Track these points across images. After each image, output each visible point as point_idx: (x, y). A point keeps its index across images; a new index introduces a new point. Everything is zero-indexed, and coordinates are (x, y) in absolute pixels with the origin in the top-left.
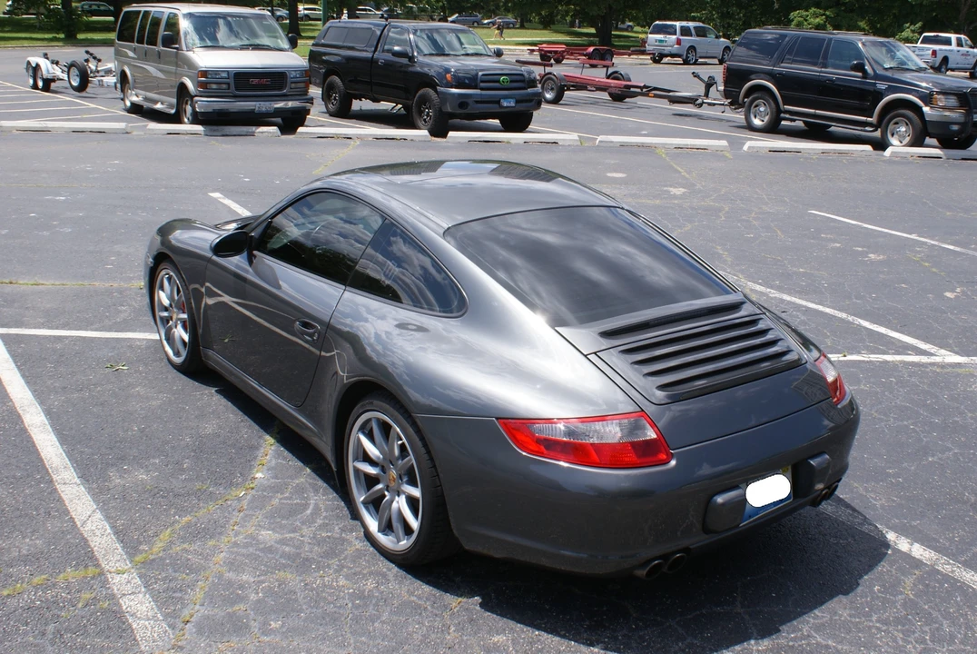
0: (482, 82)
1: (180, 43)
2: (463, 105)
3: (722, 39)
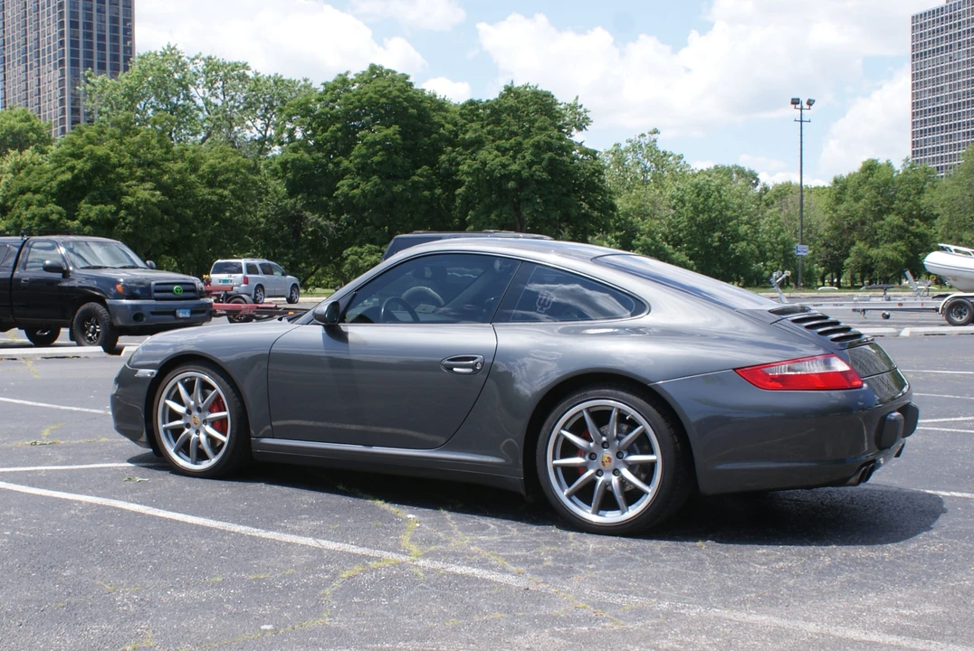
0: (156, 291)
2: (138, 317)
3: (289, 277)
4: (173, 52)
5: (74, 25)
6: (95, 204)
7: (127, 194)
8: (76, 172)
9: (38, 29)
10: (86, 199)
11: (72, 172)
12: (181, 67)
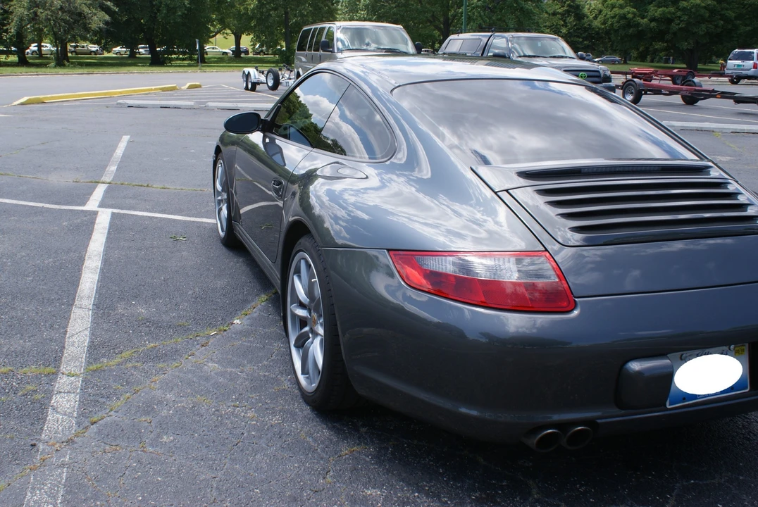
1: (333, 47)
6: (659, 7)
10: (654, 3)
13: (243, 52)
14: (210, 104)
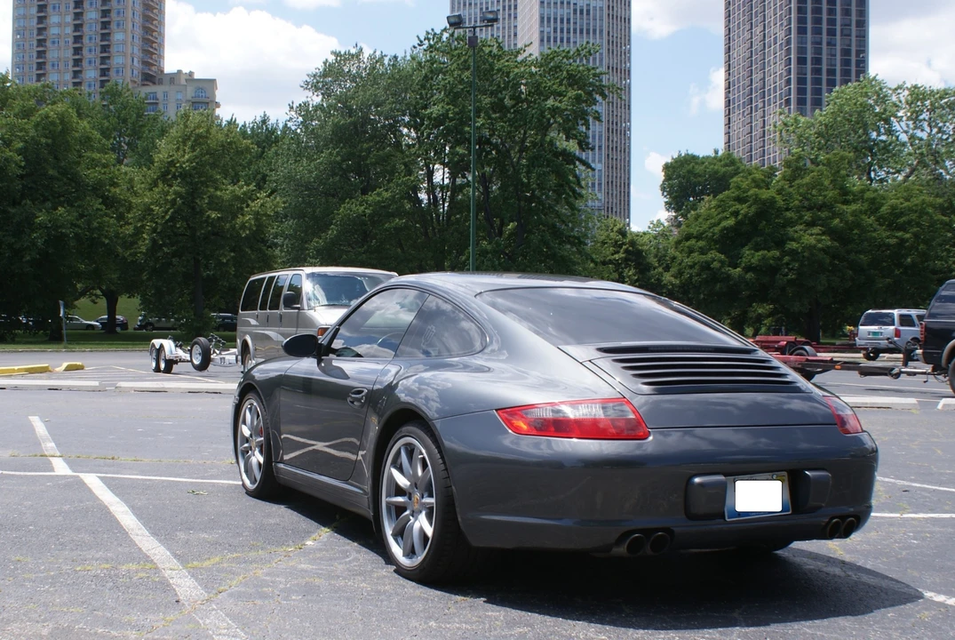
1: (302, 304)
4: (873, 83)
5: (801, 61)
6: (757, 250)
7: (793, 240)
8: (740, 217)
9: (764, 68)
10: (750, 245)
11: (736, 217)
12: (882, 99)
13: (118, 325)
14: (123, 384)
